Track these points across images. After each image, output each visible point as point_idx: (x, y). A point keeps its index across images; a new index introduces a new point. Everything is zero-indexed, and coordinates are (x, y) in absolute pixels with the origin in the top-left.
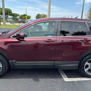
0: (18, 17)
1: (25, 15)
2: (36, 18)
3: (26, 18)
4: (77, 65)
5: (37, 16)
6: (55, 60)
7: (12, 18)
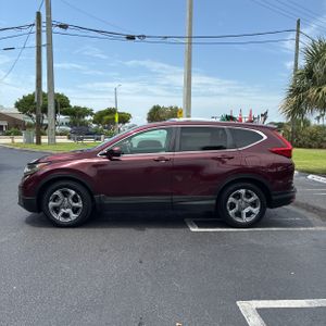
0: (88, 118)
1: (111, 112)
2: (148, 119)
3: (117, 120)
4: (214, 202)
5: (150, 114)
6: (172, 194)
7: (68, 121)
